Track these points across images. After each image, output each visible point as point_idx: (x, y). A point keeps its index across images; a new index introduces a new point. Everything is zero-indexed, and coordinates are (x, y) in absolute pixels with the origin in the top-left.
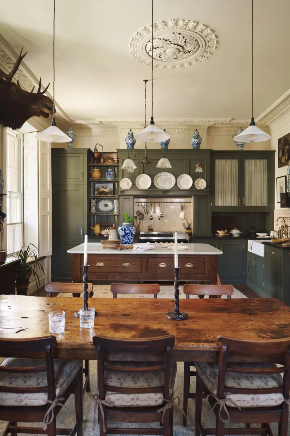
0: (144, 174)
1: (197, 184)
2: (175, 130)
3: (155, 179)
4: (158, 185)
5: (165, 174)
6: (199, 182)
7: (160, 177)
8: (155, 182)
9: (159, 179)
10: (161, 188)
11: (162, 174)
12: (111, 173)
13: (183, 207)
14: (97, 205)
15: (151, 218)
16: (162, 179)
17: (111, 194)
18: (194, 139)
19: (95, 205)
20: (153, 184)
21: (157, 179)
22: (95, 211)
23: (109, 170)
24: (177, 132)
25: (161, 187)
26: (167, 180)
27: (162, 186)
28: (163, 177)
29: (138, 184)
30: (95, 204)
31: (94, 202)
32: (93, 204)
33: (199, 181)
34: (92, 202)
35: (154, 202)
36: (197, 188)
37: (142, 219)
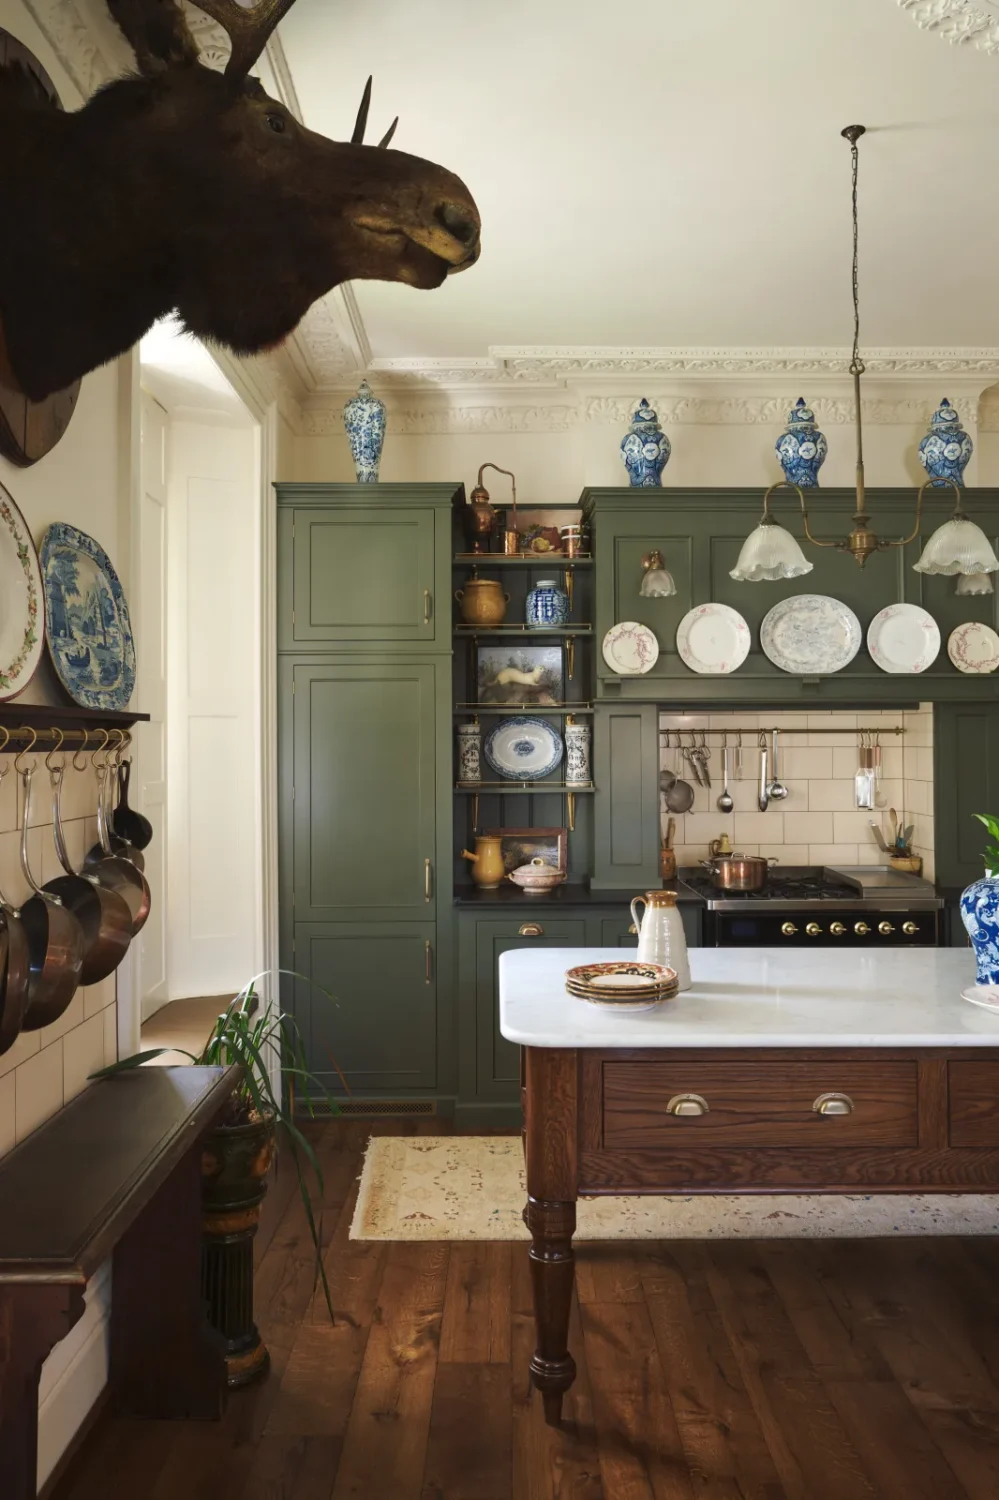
0: (712, 601)
1: (959, 648)
2: (834, 403)
3: (766, 625)
4: (780, 655)
5: (814, 604)
6: (967, 638)
7: (786, 618)
8: (768, 639)
9: (782, 625)
10: (792, 668)
11: (796, 605)
12: (556, 597)
13: (870, 751)
14: (486, 747)
15: (727, 801)
16: (796, 627)
17: (554, 697)
18: (940, 441)
19: (479, 745)
20: (756, 649)
21: (775, 626)
22: (477, 774)
23: (543, 584)
24: (844, 412)
25: (795, 661)
26: (821, 632)
27: (799, 658)
28: (803, 615)
29: (688, 650)
30: (477, 742)
31: (474, 734)
32: (471, 742)
33: (966, 632)
34: (467, 734)
35: (739, 732)
36: (962, 669)
37: (685, 806)
